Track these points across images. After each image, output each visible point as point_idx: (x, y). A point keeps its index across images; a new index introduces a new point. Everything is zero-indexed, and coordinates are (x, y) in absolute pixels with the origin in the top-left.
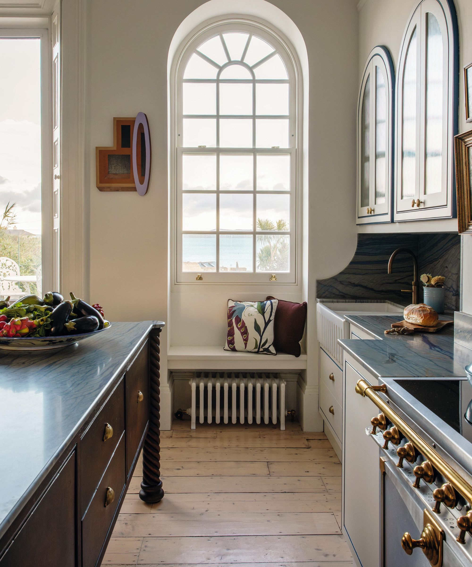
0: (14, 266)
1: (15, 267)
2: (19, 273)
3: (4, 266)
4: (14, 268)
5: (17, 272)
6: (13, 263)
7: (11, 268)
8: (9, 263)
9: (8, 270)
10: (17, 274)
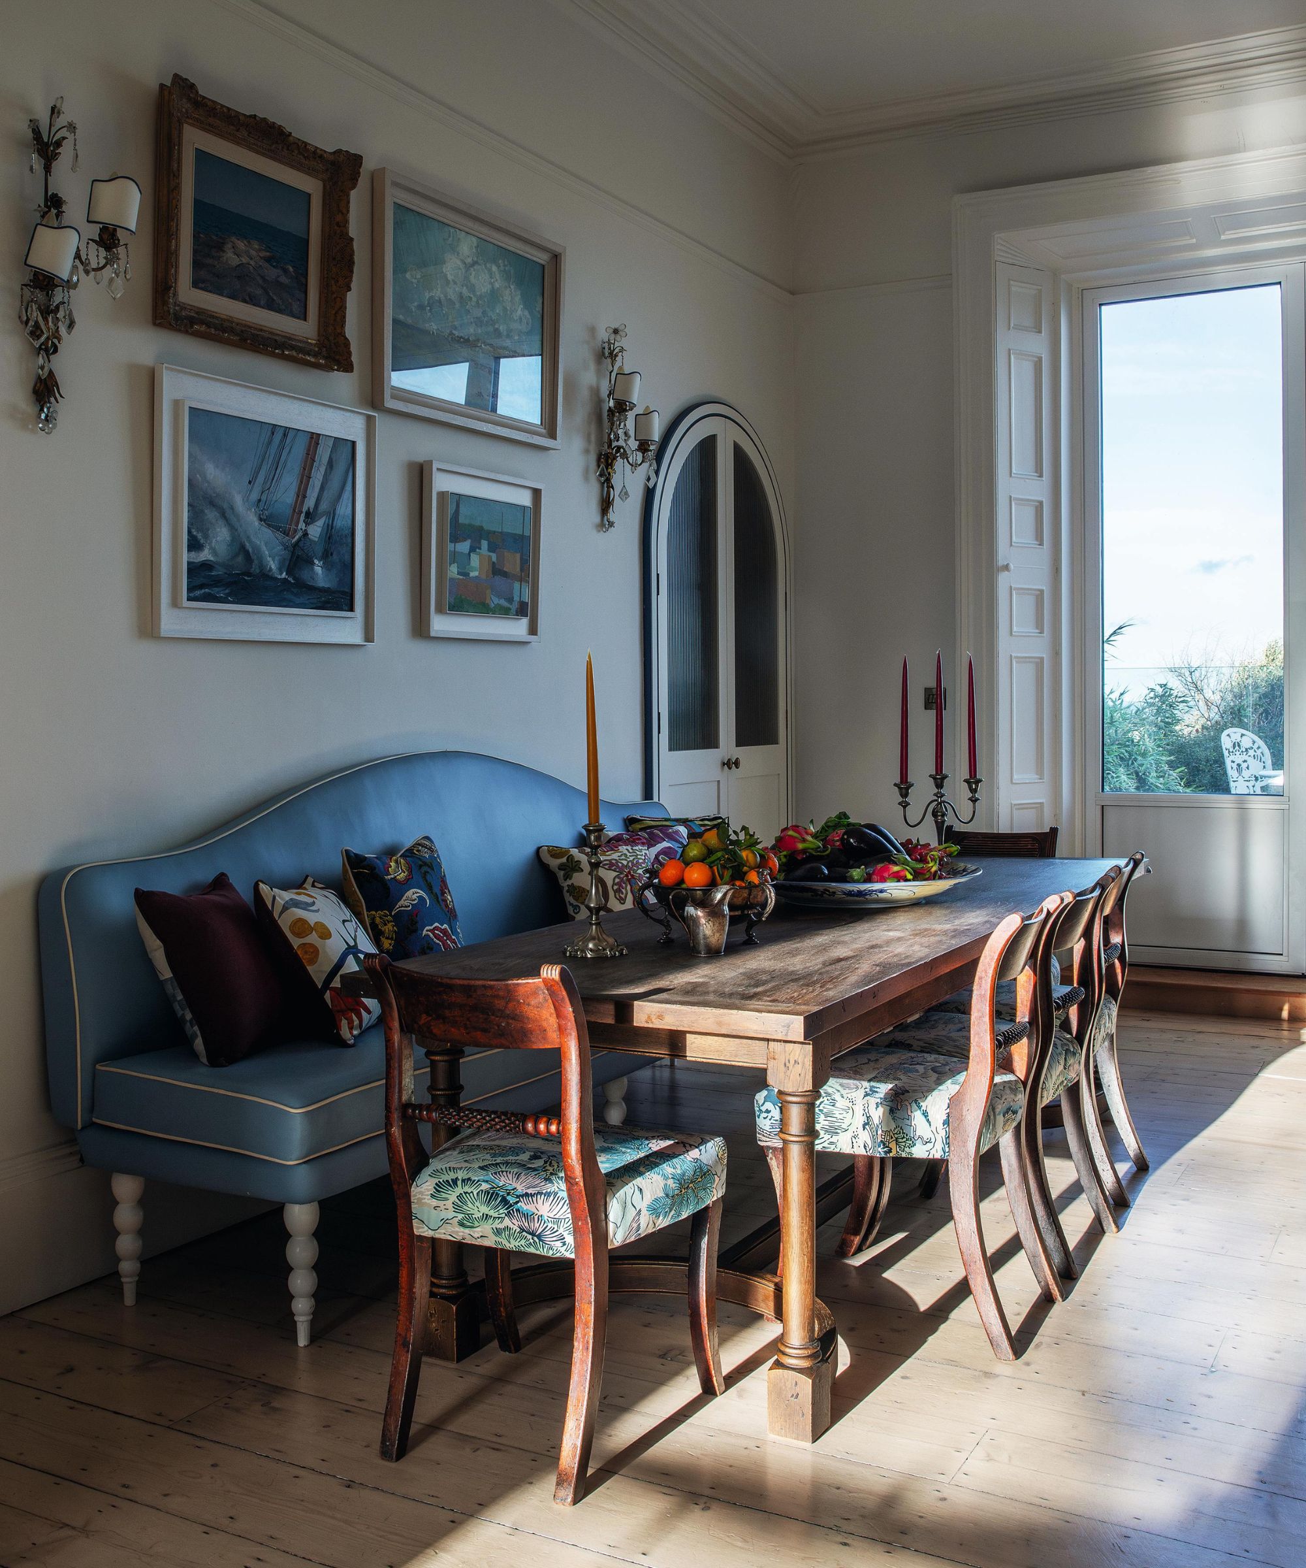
0: (1259, 748)
1: (1260, 750)
2: (1269, 762)
3: (1237, 748)
4: (1259, 752)
5: (1264, 762)
6: (1254, 742)
7: (1251, 752)
8: (1246, 743)
9: (1245, 757)
10: (1264, 767)
